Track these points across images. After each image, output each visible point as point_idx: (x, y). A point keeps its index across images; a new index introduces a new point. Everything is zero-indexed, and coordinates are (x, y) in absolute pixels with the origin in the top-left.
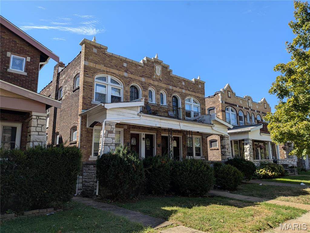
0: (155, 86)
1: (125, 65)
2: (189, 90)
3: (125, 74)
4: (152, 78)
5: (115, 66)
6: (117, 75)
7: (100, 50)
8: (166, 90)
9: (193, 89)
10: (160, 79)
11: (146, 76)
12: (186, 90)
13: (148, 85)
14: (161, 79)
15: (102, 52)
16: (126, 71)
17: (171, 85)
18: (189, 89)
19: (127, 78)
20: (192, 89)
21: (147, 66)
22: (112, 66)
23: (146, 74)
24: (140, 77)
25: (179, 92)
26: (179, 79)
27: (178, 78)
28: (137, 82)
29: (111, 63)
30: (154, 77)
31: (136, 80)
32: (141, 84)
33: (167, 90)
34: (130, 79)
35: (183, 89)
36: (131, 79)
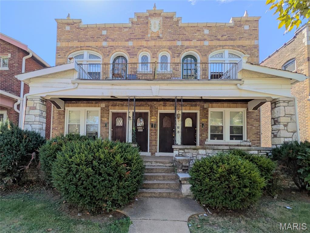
0: (149, 47)
1: (104, 32)
2: (219, 40)
3: (105, 44)
4: (144, 38)
5: (91, 38)
6: (93, 48)
7: (74, 25)
8: (170, 48)
9: (228, 37)
10: (158, 37)
11: (136, 38)
12: (211, 40)
13: (138, 49)
14: (161, 35)
15: (76, 27)
16: (105, 40)
17: (179, 40)
18: (219, 37)
19: (107, 48)
20: (225, 37)
21: (137, 25)
22: (87, 39)
23: (135, 36)
24: (126, 41)
25: (197, 47)
26: (196, 28)
27: (194, 27)
28: (122, 49)
29: (87, 35)
30: (149, 35)
31: (120, 46)
32: (127, 50)
33: (172, 48)
34: (110, 48)
35: (205, 40)
36: (112, 47)
